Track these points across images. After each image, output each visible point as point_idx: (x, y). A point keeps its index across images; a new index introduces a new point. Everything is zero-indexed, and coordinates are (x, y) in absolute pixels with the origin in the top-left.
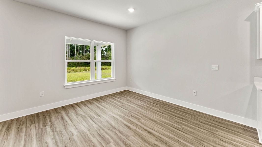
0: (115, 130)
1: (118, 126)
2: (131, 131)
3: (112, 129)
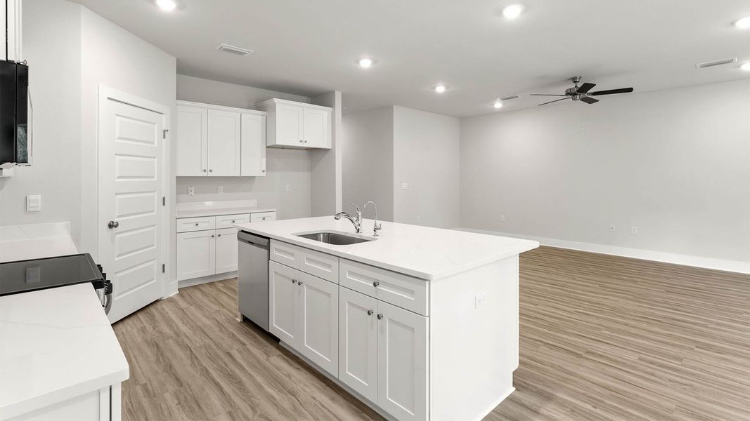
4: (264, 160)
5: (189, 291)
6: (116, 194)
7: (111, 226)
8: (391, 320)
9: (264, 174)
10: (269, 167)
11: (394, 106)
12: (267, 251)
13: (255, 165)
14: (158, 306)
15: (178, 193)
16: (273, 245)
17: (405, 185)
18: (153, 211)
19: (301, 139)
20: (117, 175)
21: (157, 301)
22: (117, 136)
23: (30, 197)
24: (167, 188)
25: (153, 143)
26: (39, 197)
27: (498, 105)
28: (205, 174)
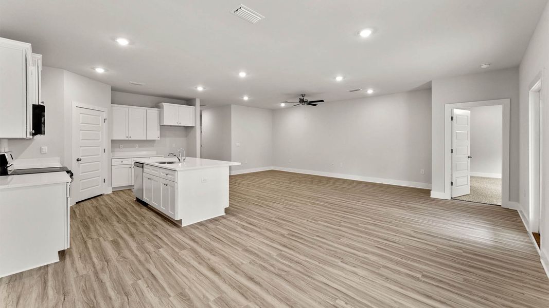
0: (277, 271)
1: (272, 279)
2: (245, 271)
3: (283, 273)
4: (159, 132)
5: (118, 192)
6: (81, 147)
7: (78, 160)
8: (170, 186)
9: (159, 139)
10: (161, 135)
11: (232, 105)
12: (142, 169)
13: (154, 134)
14: (101, 197)
15: (112, 147)
16: (145, 166)
17: (238, 144)
18: (99, 155)
19: (177, 122)
20: (81, 139)
21: (101, 195)
22: (81, 122)
23: (42, 147)
24: (106, 144)
25: (99, 125)
26: (46, 147)
27: (283, 105)
28: (127, 139)
